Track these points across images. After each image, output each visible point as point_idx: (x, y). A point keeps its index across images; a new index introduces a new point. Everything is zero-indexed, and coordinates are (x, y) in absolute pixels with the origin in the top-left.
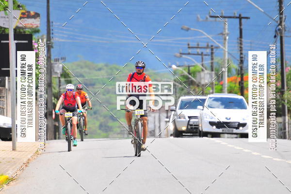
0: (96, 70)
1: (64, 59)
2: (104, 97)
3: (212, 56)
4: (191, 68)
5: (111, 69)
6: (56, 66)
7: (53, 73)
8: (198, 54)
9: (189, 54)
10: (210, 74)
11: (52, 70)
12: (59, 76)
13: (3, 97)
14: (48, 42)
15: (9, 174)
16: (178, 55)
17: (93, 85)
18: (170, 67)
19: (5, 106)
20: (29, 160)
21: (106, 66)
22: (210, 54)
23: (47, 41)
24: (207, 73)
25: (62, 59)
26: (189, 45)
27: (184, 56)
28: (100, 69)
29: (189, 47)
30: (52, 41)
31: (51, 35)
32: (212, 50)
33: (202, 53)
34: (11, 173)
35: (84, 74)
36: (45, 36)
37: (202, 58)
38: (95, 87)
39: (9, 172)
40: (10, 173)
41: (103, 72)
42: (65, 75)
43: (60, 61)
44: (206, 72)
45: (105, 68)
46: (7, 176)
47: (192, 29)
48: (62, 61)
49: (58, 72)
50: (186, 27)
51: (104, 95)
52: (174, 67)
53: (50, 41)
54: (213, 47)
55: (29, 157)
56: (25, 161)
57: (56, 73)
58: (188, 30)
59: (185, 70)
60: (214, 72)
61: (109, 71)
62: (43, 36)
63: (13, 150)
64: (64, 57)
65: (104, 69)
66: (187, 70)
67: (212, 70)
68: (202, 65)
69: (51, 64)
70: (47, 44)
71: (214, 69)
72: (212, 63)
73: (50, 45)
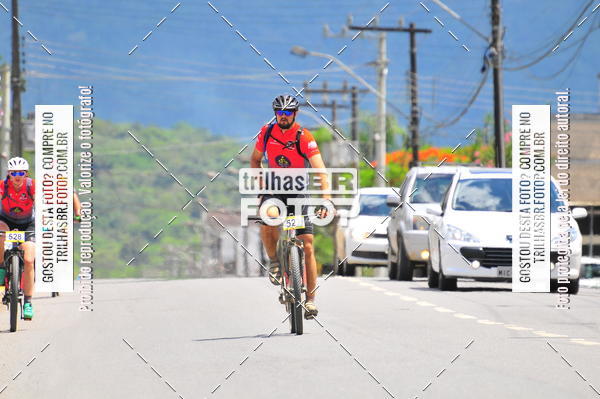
0: (115, 137)
2: (132, 193)
3: (354, 110)
5: (146, 136)
6: (31, 127)
7: (24, 142)
8: (325, 105)
9: (307, 105)
10: (348, 146)
11: (23, 137)
14: (15, 79)
17: (108, 167)
21: (136, 128)
22: (349, 104)
23: (12, 77)
24: (344, 145)
26: (305, 85)
28: (122, 135)
29: (307, 92)
30: (23, 76)
31: (21, 66)
32: (354, 95)
33: (333, 103)
36: (8, 67)
37: (334, 114)
38: (114, 171)
41: (129, 141)
44: (341, 142)
47: (313, 53)
50: (301, 48)
51: (131, 188)
53: (18, 76)
54: (357, 91)
57: (30, 142)
58: (304, 54)
60: (357, 143)
62: (4, 66)
67: (354, 138)
68: (334, 128)
69: (21, 125)
70: (12, 82)
71: (358, 136)
72: (354, 124)
73: (19, 84)
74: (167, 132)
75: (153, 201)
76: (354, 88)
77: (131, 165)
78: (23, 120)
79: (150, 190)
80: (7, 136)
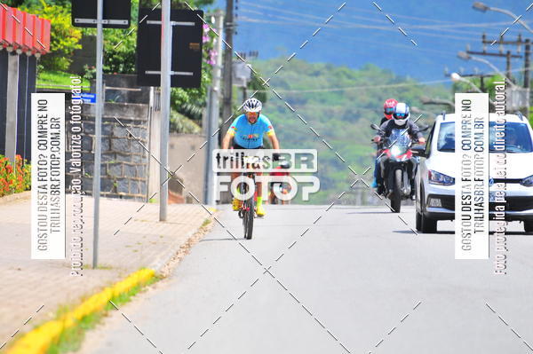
0: (311, 75)
1: (254, 54)
2: (322, 125)
3: (527, 60)
4: (485, 79)
5: (337, 74)
6: (240, 66)
7: (233, 78)
8: (501, 55)
9: (484, 54)
10: (520, 92)
11: (233, 74)
12: (245, 85)
13: (145, 122)
14: (228, 24)
15: (154, 266)
16: (464, 55)
17: (302, 102)
18: (449, 76)
19: (147, 138)
20: (189, 240)
21: (329, 68)
22: (523, 55)
23: (225, 21)
24: (517, 90)
25: (251, 54)
26: (484, 37)
27: (474, 57)
28: (317, 74)
29: (484, 42)
30: (235, 20)
31: (234, 11)
32: (527, 48)
33: (509, 53)
34: (159, 265)
35: (288, 82)
36: (223, 13)
37: (508, 63)
38: (307, 106)
39: (156, 262)
40: (157, 266)
41: (322, 79)
42: (255, 83)
43: (248, 59)
44: (515, 88)
45: (325, 71)
46: (153, 270)
47: (492, 8)
48: (252, 57)
49: (244, 77)
50: (482, 4)
51: (322, 121)
52: (455, 76)
53: (231, 21)
54: (530, 44)
55: (190, 234)
56: (183, 242)
57: (239, 79)
58: (485, 9)
59: (475, 83)
60: (528, 90)
61: (335, 79)
62: (216, 11)
63: (161, 220)
64: (255, 51)
65: (323, 74)
66: (479, 84)
67: (526, 86)
68: (508, 76)
69: (231, 63)
70: (225, 25)
71: (529, 84)
72: (526, 72)
73: (231, 28)
74: (356, 72)
75: (341, 133)
76: (527, 41)
77: (323, 101)
78: (234, 59)
79: (339, 123)
80: (219, 73)
